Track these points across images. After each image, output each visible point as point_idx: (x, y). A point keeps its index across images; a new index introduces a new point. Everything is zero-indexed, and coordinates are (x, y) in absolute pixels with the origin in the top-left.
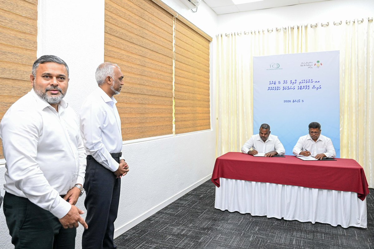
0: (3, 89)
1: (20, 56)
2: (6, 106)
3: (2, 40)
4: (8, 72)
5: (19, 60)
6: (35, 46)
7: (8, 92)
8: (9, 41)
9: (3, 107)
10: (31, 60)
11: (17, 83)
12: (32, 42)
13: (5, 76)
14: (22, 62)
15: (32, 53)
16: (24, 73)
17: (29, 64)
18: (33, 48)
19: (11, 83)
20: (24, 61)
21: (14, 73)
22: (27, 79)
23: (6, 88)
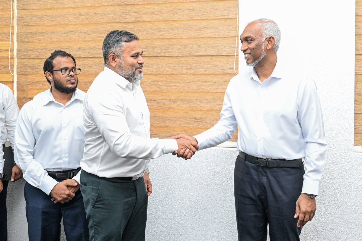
0: (198, 67)
1: (216, 29)
2: (201, 86)
3: (197, 16)
4: (203, 49)
5: (216, 34)
6: (235, 13)
7: (203, 70)
8: (204, 15)
9: (198, 86)
10: (230, 30)
11: (214, 59)
12: (231, 9)
13: (201, 54)
14: (219, 35)
15: (233, 22)
16: (221, 47)
17: (227, 35)
18: (232, 15)
19: (208, 60)
20: (222, 33)
21: (209, 49)
22: (225, 53)
23: (202, 66)
